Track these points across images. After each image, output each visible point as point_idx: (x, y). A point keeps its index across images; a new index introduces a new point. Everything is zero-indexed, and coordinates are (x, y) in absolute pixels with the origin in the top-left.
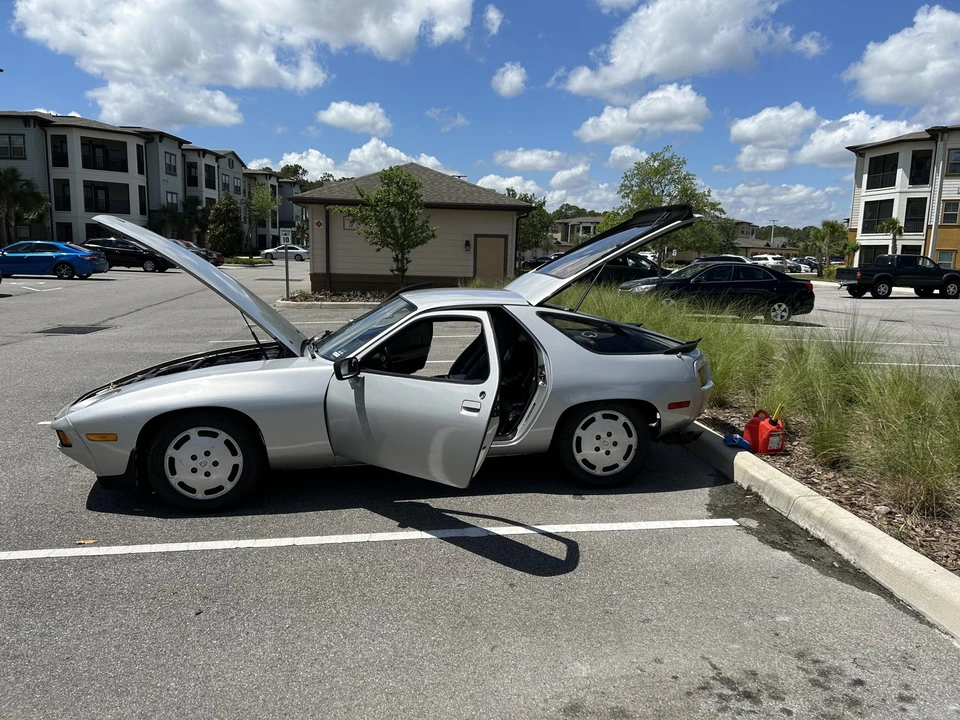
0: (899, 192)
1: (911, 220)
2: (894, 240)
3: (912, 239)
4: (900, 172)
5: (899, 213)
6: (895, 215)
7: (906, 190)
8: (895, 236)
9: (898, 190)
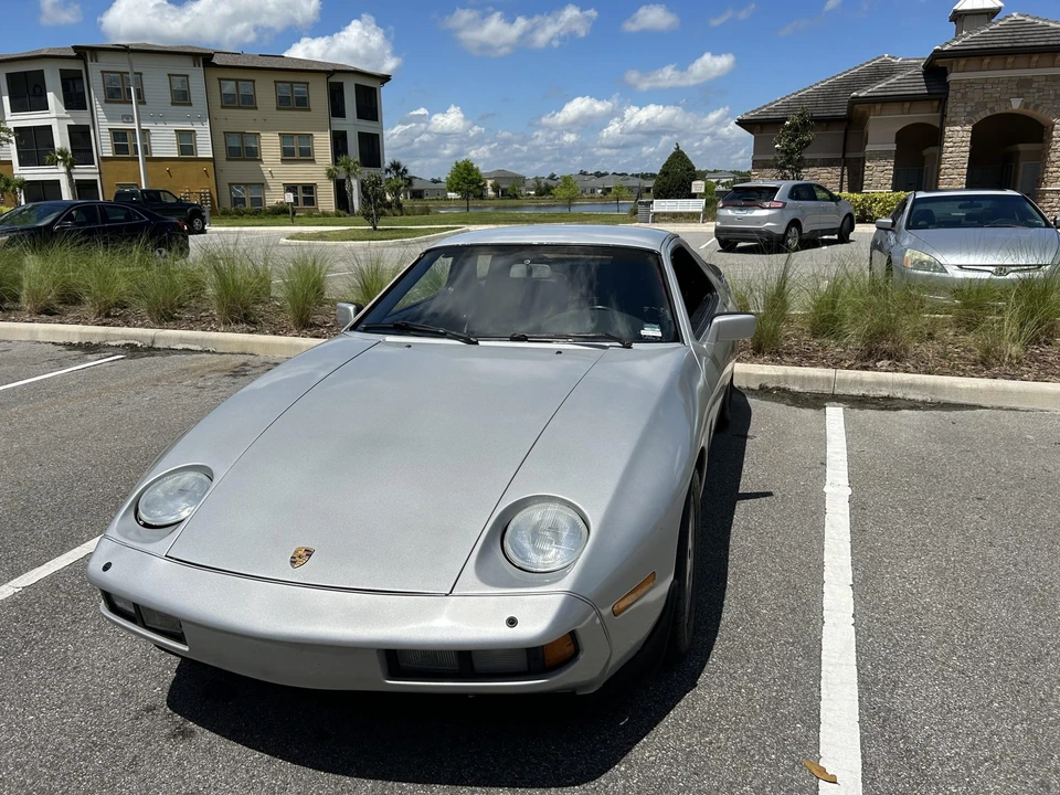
0: (54, 117)
1: (79, 151)
2: (69, 174)
3: (85, 173)
4: (50, 96)
5: (61, 140)
6: (58, 144)
7: (64, 115)
8: (69, 170)
9: (54, 115)
